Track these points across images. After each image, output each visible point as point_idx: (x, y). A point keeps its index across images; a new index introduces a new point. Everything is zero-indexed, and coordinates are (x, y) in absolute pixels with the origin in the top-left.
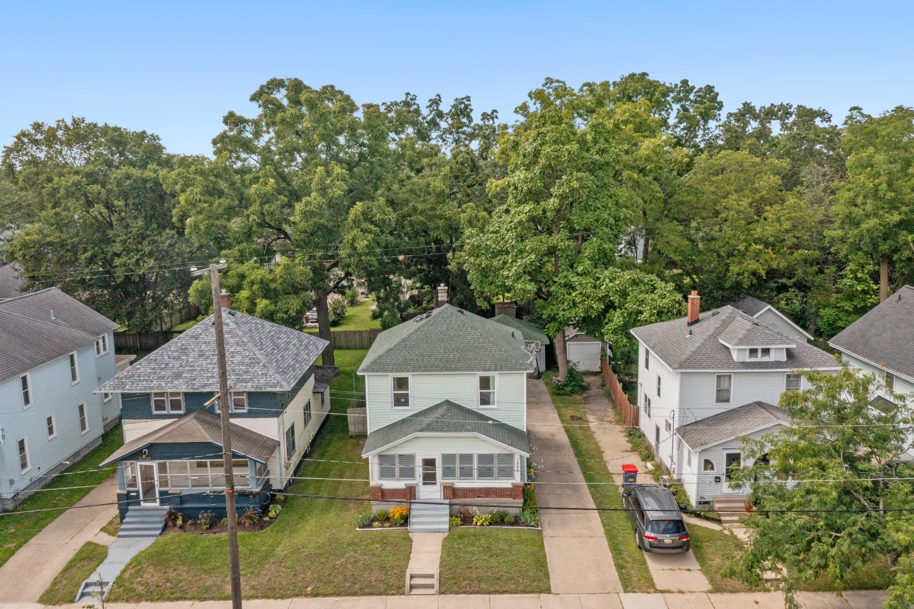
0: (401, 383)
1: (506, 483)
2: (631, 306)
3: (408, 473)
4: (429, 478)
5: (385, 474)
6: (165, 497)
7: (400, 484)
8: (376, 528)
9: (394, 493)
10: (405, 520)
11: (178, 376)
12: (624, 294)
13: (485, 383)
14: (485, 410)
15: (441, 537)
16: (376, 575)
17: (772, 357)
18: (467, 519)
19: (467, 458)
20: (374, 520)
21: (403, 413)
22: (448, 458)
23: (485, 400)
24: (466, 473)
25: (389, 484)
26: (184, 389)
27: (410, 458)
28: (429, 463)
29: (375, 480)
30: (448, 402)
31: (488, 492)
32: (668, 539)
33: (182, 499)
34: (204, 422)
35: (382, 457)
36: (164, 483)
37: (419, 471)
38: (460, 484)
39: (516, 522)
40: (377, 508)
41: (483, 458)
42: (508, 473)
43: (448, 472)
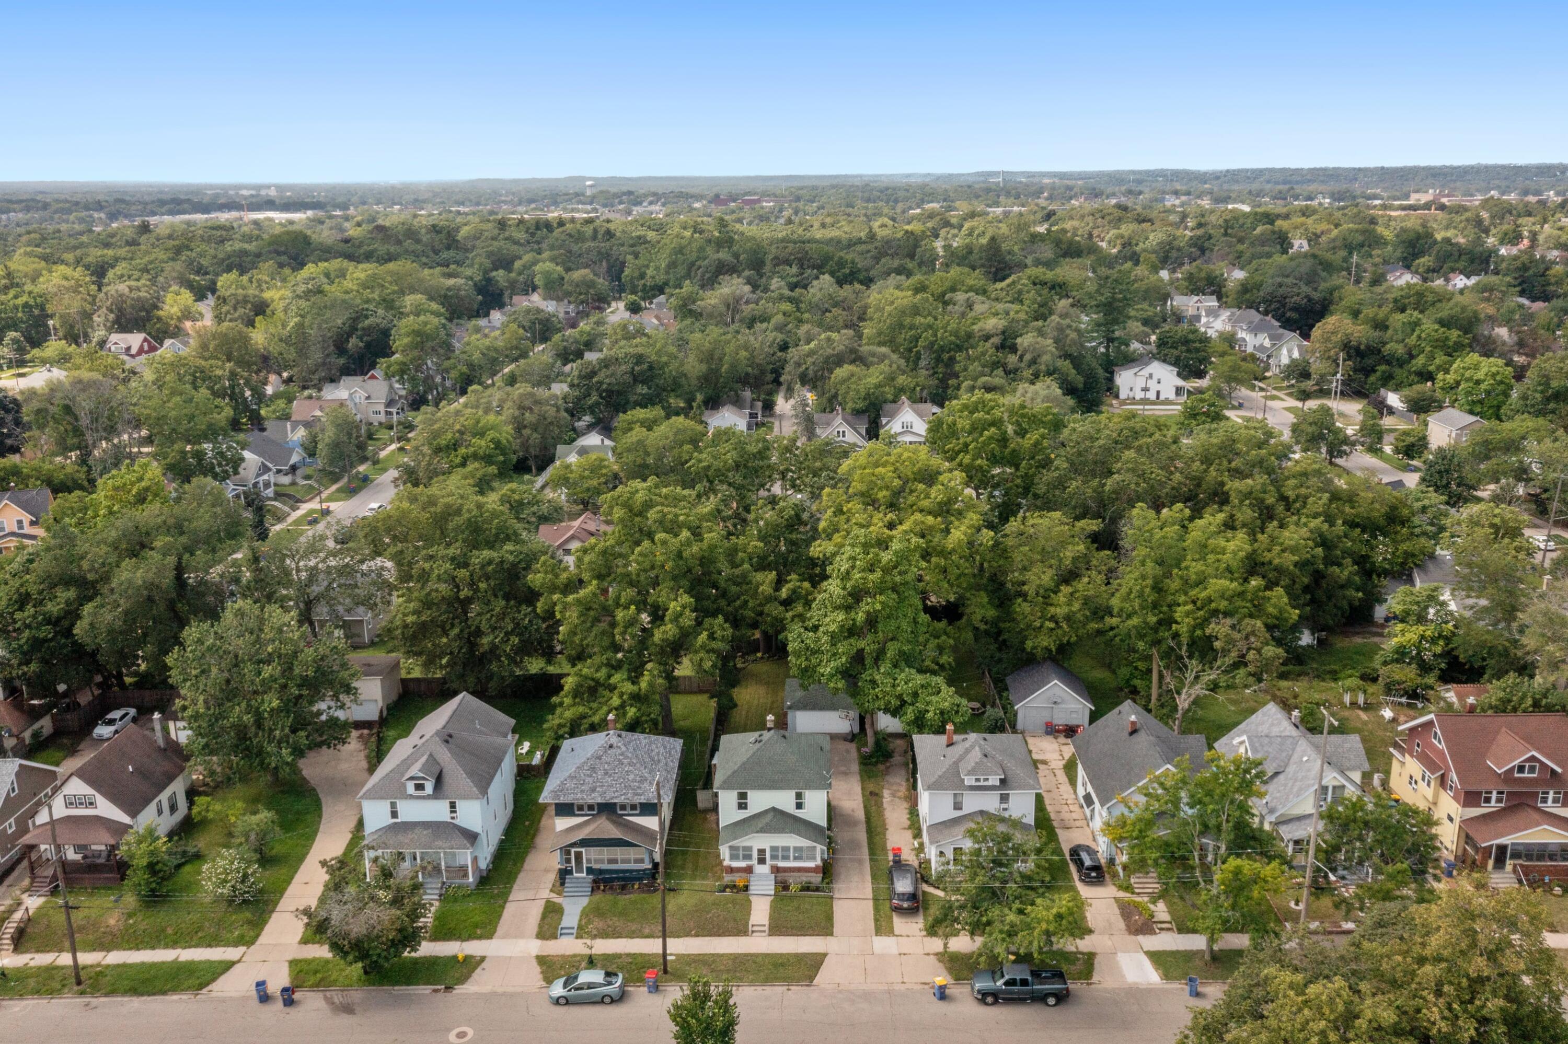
0: (743, 796)
1: (811, 864)
2: (920, 706)
3: (748, 857)
4: (762, 861)
5: (734, 857)
6: (590, 871)
7: (742, 864)
8: (728, 893)
9: (739, 870)
10: (746, 888)
11: (593, 790)
12: (915, 695)
13: (799, 796)
14: (799, 813)
15: (770, 899)
16: (732, 924)
17: (990, 783)
18: (786, 888)
19: (786, 849)
20: (727, 886)
21: (743, 814)
22: (774, 849)
23: (799, 806)
24: (786, 858)
25: (735, 864)
26: (599, 800)
27: (750, 849)
28: (762, 852)
29: (727, 863)
30: (774, 809)
31: (799, 870)
32: (905, 905)
33: (601, 871)
34: (614, 822)
35: (731, 848)
36: (589, 861)
37: (755, 855)
38: (782, 864)
39: (817, 889)
40: (728, 878)
41: (796, 849)
42: (813, 858)
43: (774, 857)
